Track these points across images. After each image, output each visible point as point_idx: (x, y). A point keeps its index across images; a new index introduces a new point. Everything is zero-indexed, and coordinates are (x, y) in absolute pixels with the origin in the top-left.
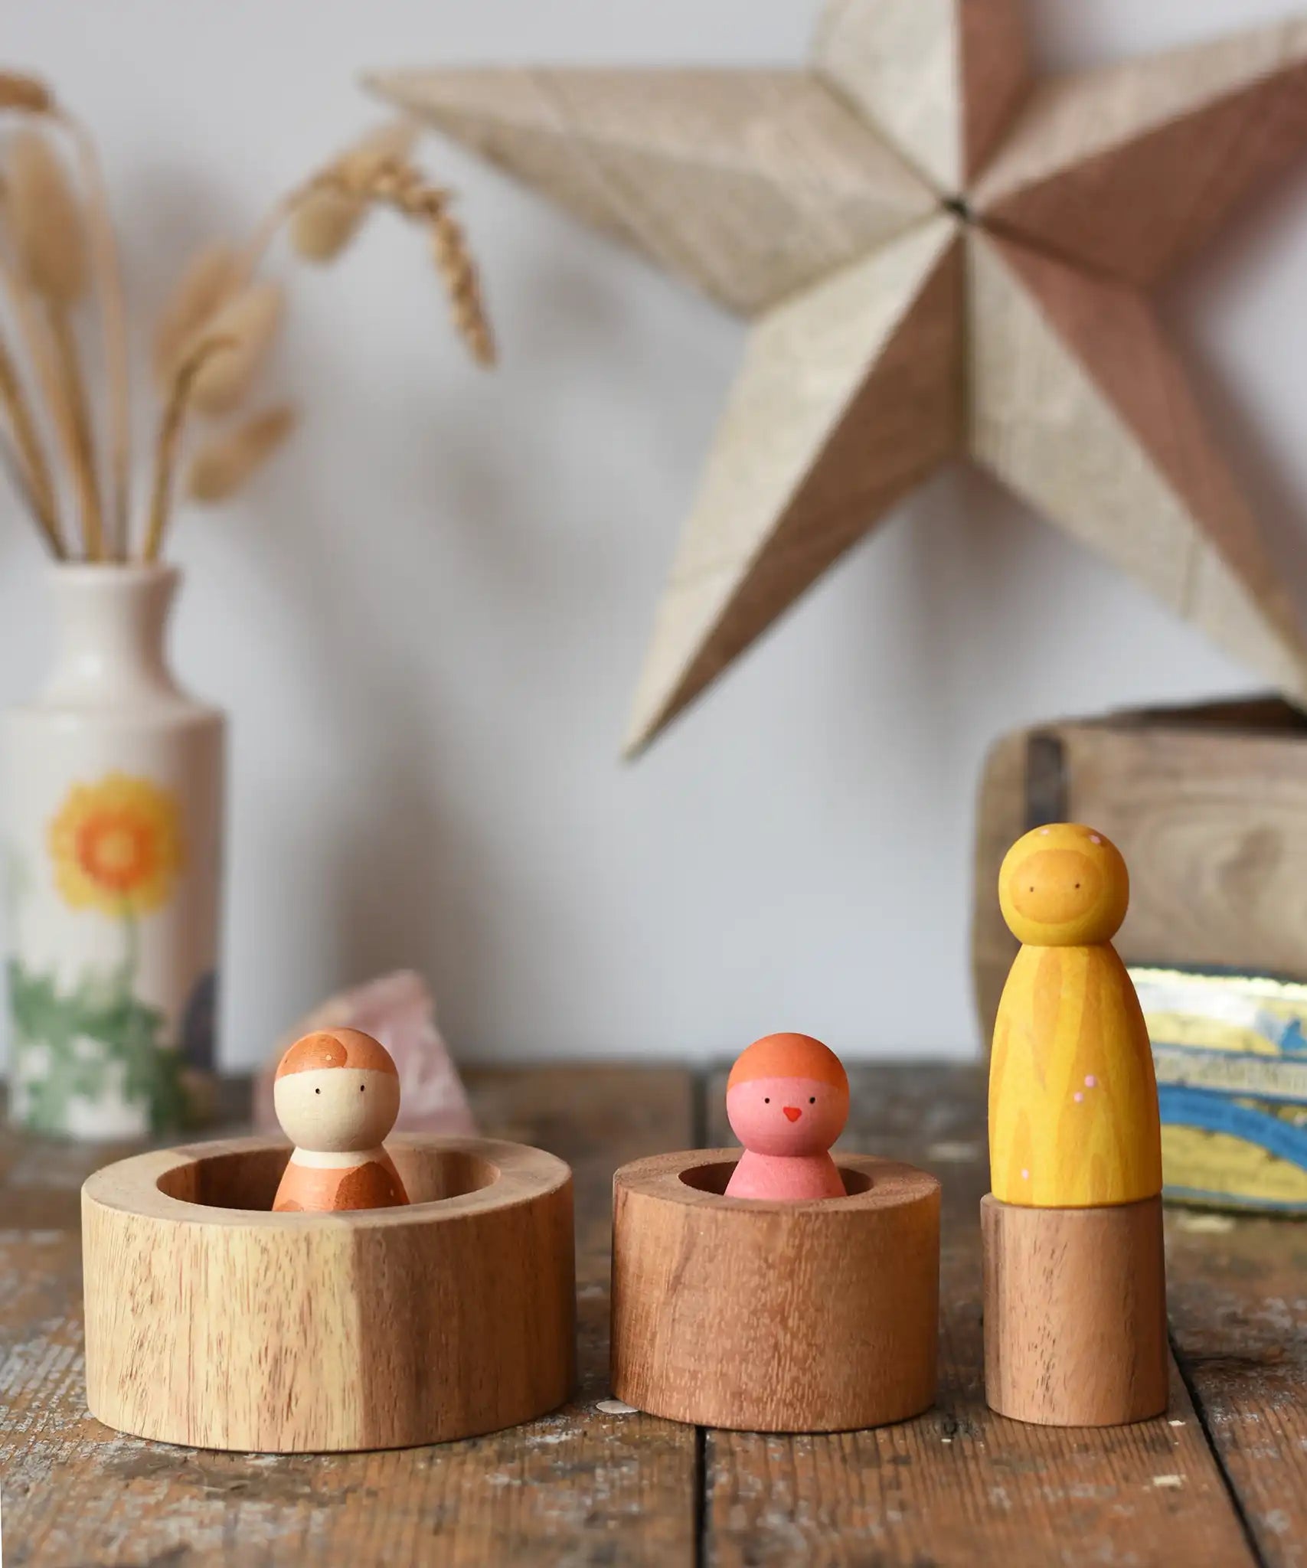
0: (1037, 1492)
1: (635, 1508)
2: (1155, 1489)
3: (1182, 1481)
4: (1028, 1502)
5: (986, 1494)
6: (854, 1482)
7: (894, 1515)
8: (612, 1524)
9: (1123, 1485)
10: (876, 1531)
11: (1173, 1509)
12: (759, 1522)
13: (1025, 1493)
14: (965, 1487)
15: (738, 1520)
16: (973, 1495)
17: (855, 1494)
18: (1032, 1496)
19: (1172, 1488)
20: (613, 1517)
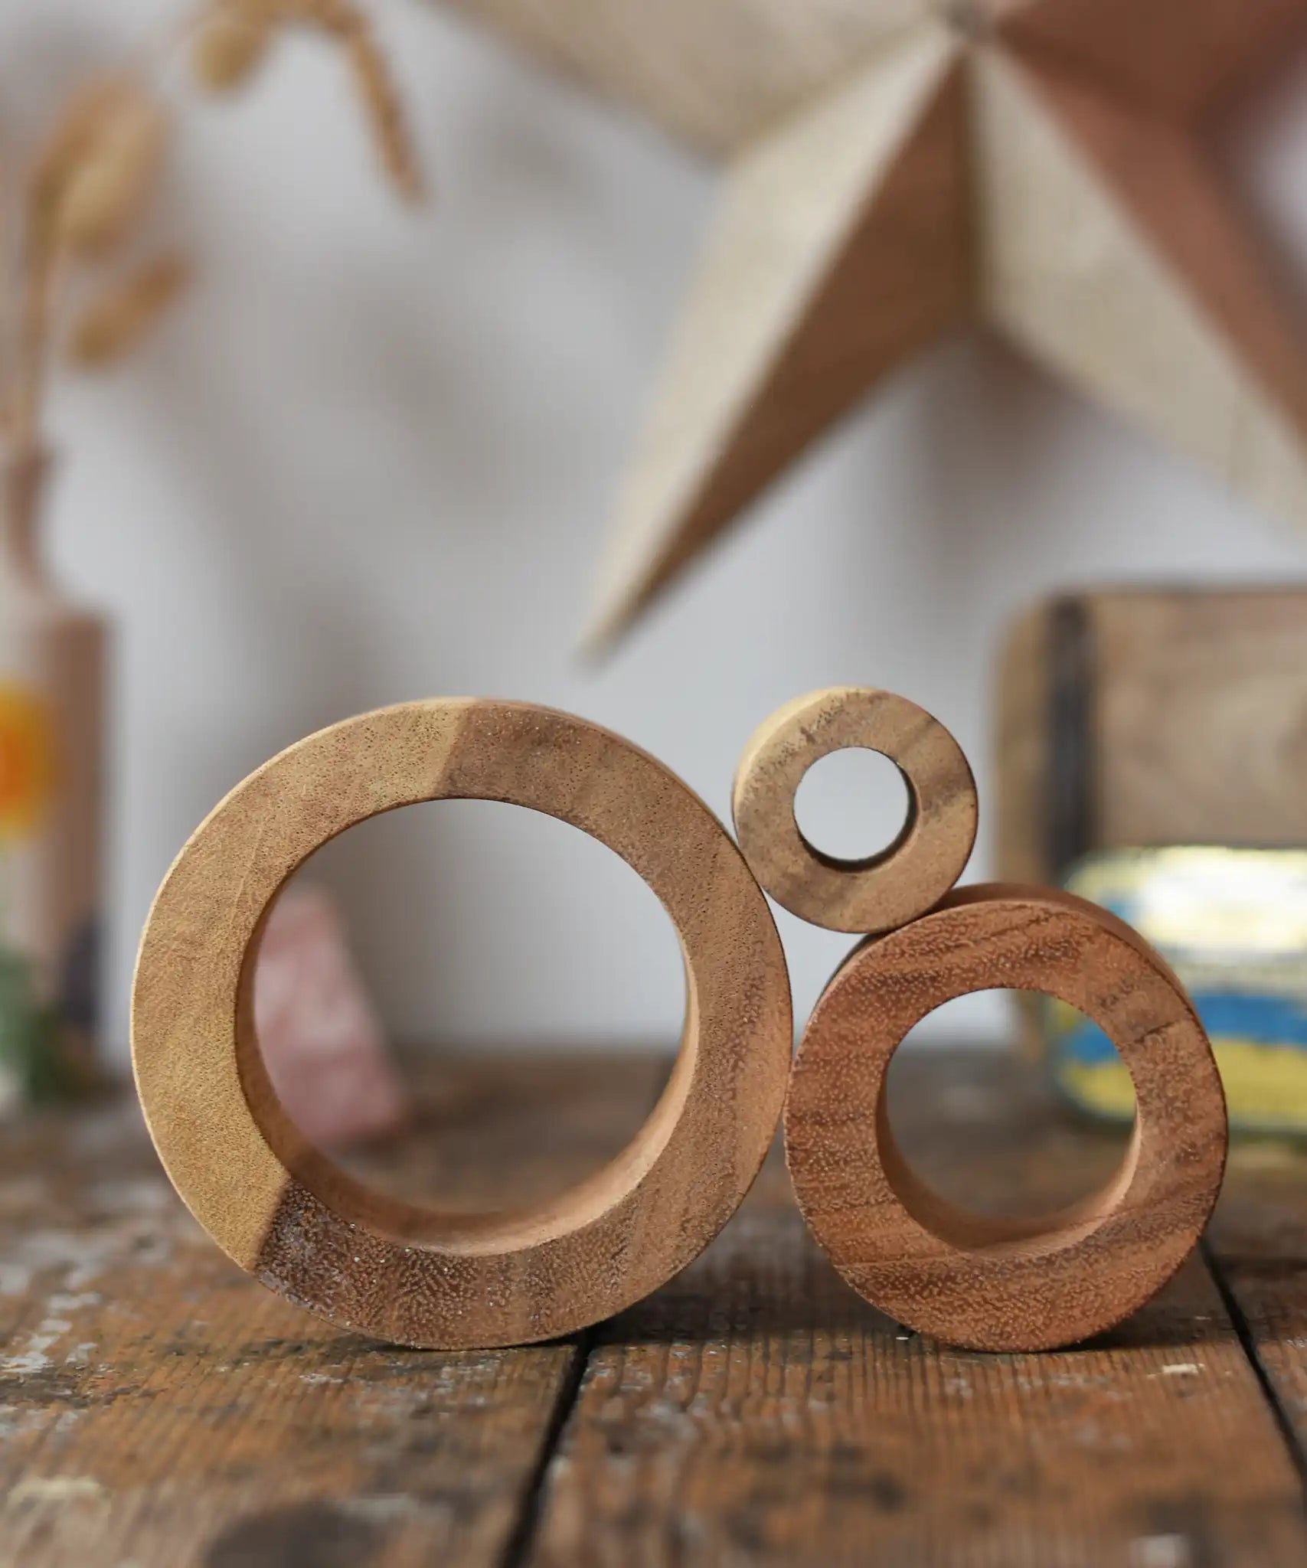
0: (1009, 1382)
1: (480, 1401)
2: (1163, 1380)
3: (1200, 1370)
4: (995, 1390)
5: (941, 1384)
6: (774, 1374)
7: (815, 1405)
8: (445, 1415)
9: (1122, 1374)
10: (790, 1419)
11: (1181, 1394)
12: (640, 1413)
13: (993, 1384)
14: (917, 1379)
15: (613, 1411)
16: (925, 1383)
17: (772, 1387)
18: (1001, 1383)
19: (1184, 1376)
20: (449, 1409)
